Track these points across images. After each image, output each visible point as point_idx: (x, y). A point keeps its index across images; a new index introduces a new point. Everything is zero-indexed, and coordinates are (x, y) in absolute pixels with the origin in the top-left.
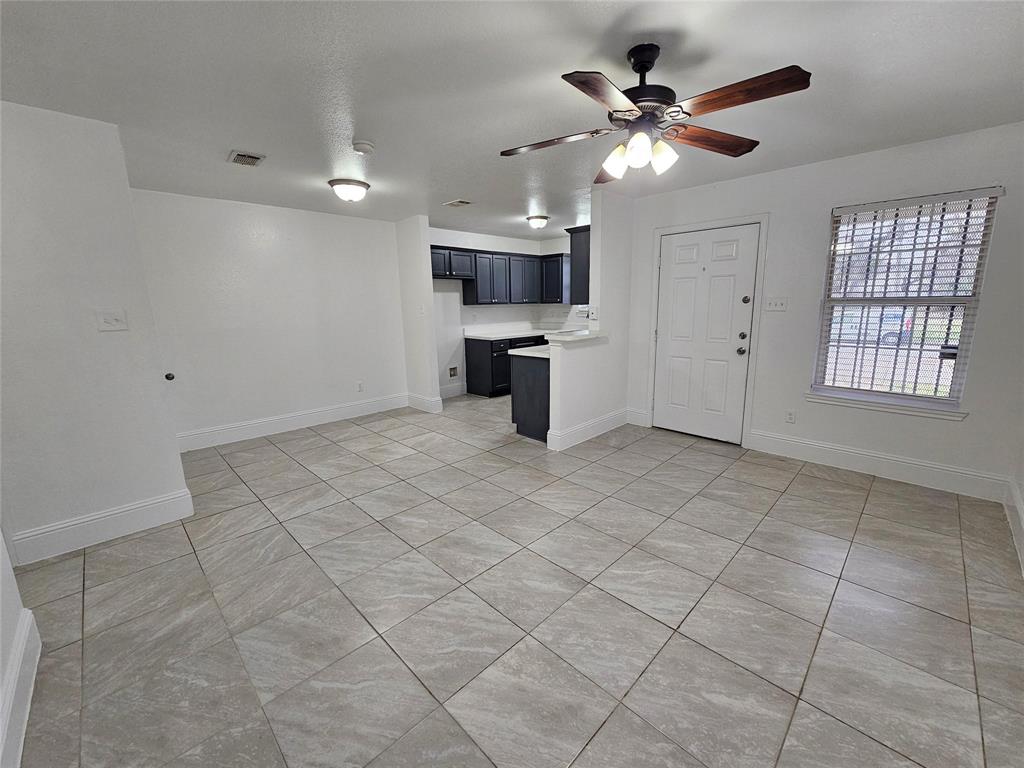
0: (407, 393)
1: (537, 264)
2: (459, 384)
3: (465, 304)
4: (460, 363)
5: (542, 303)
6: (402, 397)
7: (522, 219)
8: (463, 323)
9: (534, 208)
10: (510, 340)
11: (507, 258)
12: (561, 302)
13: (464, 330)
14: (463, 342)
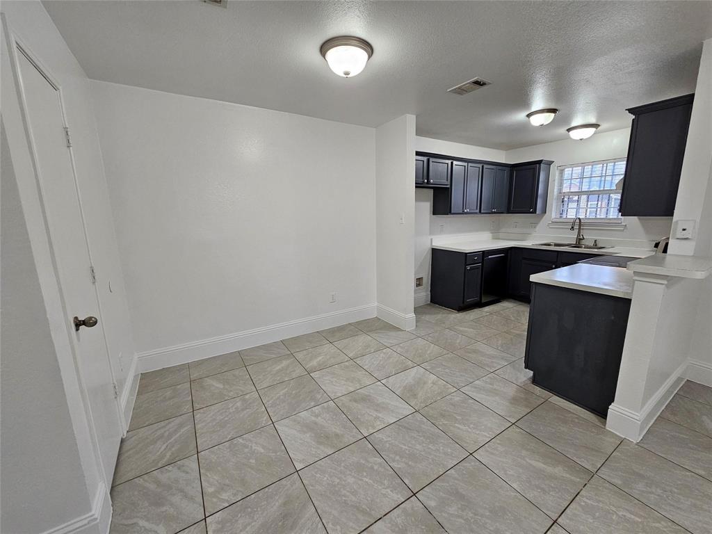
0: (376, 304)
1: (506, 173)
2: (425, 293)
3: (434, 214)
4: (426, 275)
5: (509, 211)
6: (371, 308)
7: (521, 116)
8: (431, 233)
9: (538, 102)
10: (483, 251)
11: (480, 166)
12: (534, 212)
13: (432, 240)
14: (430, 252)
